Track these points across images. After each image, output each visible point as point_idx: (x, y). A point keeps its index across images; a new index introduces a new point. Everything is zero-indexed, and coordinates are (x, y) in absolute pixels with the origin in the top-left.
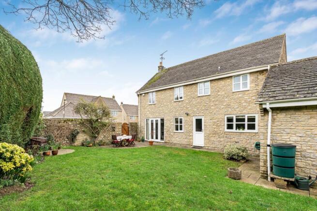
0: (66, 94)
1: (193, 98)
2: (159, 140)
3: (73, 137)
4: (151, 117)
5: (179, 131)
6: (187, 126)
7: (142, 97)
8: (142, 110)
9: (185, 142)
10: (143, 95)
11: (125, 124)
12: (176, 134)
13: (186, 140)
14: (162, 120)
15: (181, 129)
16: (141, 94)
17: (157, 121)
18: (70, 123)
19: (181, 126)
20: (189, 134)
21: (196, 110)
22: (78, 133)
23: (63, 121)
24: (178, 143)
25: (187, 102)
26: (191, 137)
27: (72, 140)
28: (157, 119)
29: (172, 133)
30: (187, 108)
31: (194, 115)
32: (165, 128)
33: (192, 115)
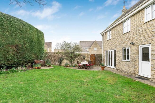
0: (80, 42)
1: (140, 26)
2: (113, 67)
3: (61, 61)
4: (109, 49)
5: (127, 60)
6: (133, 56)
7: (104, 36)
8: (104, 45)
9: (131, 70)
10: (105, 34)
11: (92, 55)
12: (124, 62)
13: (132, 69)
14: (115, 51)
15: (128, 59)
16: (103, 34)
17: (112, 52)
18: (59, 54)
19: (128, 56)
20: (135, 63)
21: (141, 38)
22: (63, 59)
23: (56, 53)
24: (125, 70)
25: (133, 32)
26: (136, 67)
27: (60, 63)
28: (112, 51)
29: (121, 62)
30: (133, 38)
31: (140, 43)
32: (116, 57)
33: (138, 44)
